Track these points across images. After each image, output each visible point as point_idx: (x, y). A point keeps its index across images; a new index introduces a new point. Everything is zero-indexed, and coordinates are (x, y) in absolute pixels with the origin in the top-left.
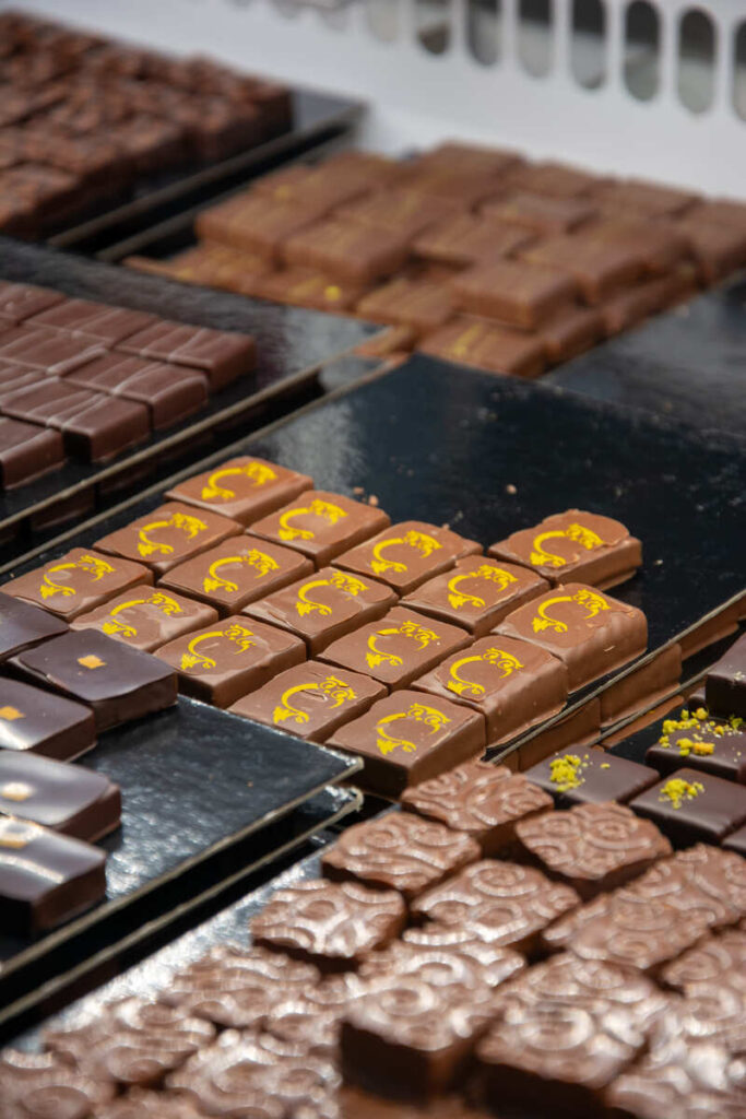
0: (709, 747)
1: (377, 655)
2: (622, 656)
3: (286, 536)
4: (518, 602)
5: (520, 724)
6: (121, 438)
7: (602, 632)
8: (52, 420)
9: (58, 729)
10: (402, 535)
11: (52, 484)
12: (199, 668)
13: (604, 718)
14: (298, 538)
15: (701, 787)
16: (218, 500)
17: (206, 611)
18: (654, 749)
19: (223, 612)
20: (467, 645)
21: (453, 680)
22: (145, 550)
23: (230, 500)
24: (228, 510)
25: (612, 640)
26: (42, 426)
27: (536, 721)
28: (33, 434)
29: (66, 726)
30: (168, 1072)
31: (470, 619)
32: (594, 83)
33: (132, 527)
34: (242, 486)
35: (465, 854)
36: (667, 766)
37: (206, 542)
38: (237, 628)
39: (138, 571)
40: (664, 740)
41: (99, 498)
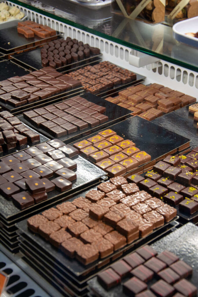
0: (152, 176)
1: (116, 159)
2: (147, 161)
3: (110, 141)
4: (136, 153)
5: (131, 169)
6: (95, 125)
7: (145, 158)
8: (88, 122)
9: (72, 165)
10: (126, 141)
11: (86, 130)
12: (95, 157)
13: (144, 169)
14: (112, 141)
15: (149, 181)
16: (104, 135)
17: (97, 150)
18: (145, 175)
19: (99, 150)
20: (127, 158)
21: (124, 163)
22: (93, 141)
23: (105, 135)
24: (105, 136)
25: (145, 159)
26: (86, 122)
27: (134, 169)
28: (84, 123)
29: (73, 165)
30: (70, 213)
31: (129, 155)
32: (173, 78)
33: (92, 137)
34: (107, 133)
35: (114, 188)
36: (146, 178)
37: (100, 140)
38: (102, 152)
39: (91, 143)
40: (147, 174)
41: (92, 132)
